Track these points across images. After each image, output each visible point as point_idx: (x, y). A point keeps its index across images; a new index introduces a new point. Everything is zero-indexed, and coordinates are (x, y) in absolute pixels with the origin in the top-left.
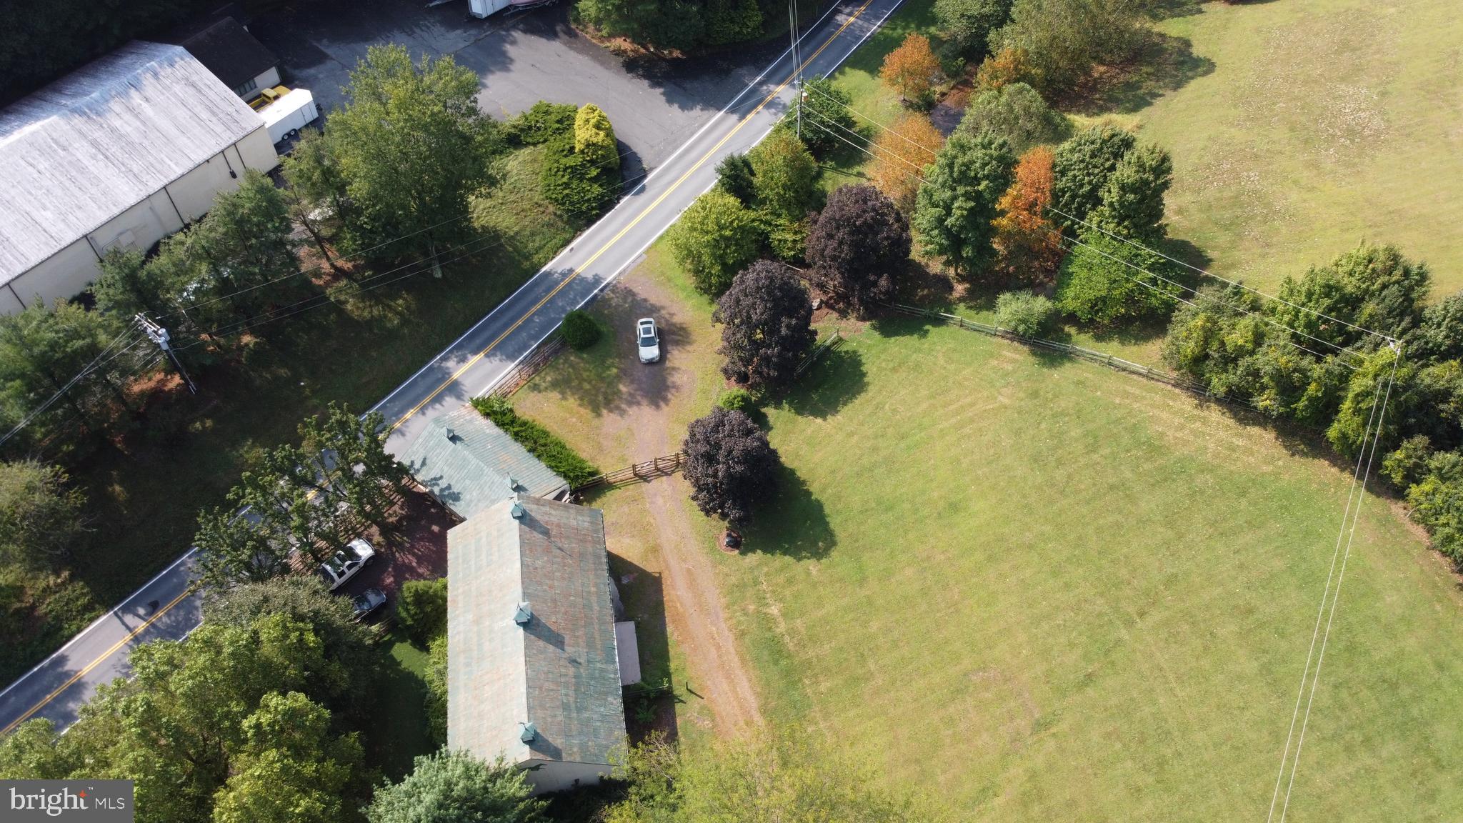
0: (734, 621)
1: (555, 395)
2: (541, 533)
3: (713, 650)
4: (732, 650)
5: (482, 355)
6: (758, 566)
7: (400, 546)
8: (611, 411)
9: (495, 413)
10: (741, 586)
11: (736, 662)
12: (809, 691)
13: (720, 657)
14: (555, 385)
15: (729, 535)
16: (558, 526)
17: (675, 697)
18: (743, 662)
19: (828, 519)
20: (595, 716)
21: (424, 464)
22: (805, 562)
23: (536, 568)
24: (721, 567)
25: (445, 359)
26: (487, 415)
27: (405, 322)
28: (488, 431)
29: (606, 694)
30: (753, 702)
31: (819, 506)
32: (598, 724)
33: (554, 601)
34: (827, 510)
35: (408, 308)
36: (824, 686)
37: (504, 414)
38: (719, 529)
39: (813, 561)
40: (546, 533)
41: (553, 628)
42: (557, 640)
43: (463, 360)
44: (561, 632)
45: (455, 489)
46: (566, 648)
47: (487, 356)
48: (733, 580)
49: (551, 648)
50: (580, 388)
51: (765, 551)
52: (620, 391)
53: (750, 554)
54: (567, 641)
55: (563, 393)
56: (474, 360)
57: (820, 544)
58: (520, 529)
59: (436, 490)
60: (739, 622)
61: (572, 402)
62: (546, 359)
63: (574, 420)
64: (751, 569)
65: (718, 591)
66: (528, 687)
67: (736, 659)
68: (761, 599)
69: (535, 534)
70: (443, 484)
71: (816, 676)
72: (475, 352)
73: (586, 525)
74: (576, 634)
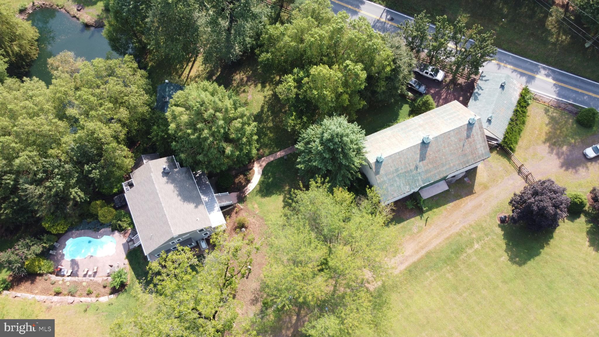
0: (465, 230)
1: (547, 120)
2: (467, 134)
3: (448, 225)
4: (451, 233)
5: (554, 82)
6: (495, 233)
7: (448, 89)
8: (549, 147)
9: (524, 98)
10: (482, 229)
11: (446, 235)
12: (444, 269)
13: (446, 228)
14: (552, 118)
15: (505, 217)
16: (474, 141)
17: (422, 215)
18: (448, 238)
19: (532, 260)
20: (398, 183)
21: (486, 81)
22: (506, 254)
23: (450, 138)
24: (489, 217)
25: (544, 68)
26: (521, 95)
27: (554, 44)
28: (513, 99)
29: (409, 184)
30: (431, 247)
31: (538, 254)
32: (396, 185)
33: (439, 151)
34: (537, 258)
35: (562, 42)
36: (449, 276)
37: (525, 102)
38: (508, 211)
39: (508, 258)
40: (468, 137)
41: (427, 154)
42: (423, 158)
43: (547, 76)
44: (427, 158)
45: (479, 97)
46: (421, 163)
47: (555, 85)
48: (484, 225)
49: (418, 156)
50: (555, 129)
51: (504, 235)
52: (562, 147)
53: (500, 229)
54: (424, 162)
55: (549, 123)
56: (550, 80)
57: (517, 259)
58: (464, 125)
59: (476, 91)
60: (465, 232)
61: (546, 129)
62: (564, 109)
63: (537, 132)
64: (493, 231)
65: (476, 219)
66: (398, 153)
67: (448, 235)
68: (479, 239)
69: (465, 132)
70: (480, 92)
71: (452, 271)
72: (554, 79)
73: (480, 152)
74: (429, 164)
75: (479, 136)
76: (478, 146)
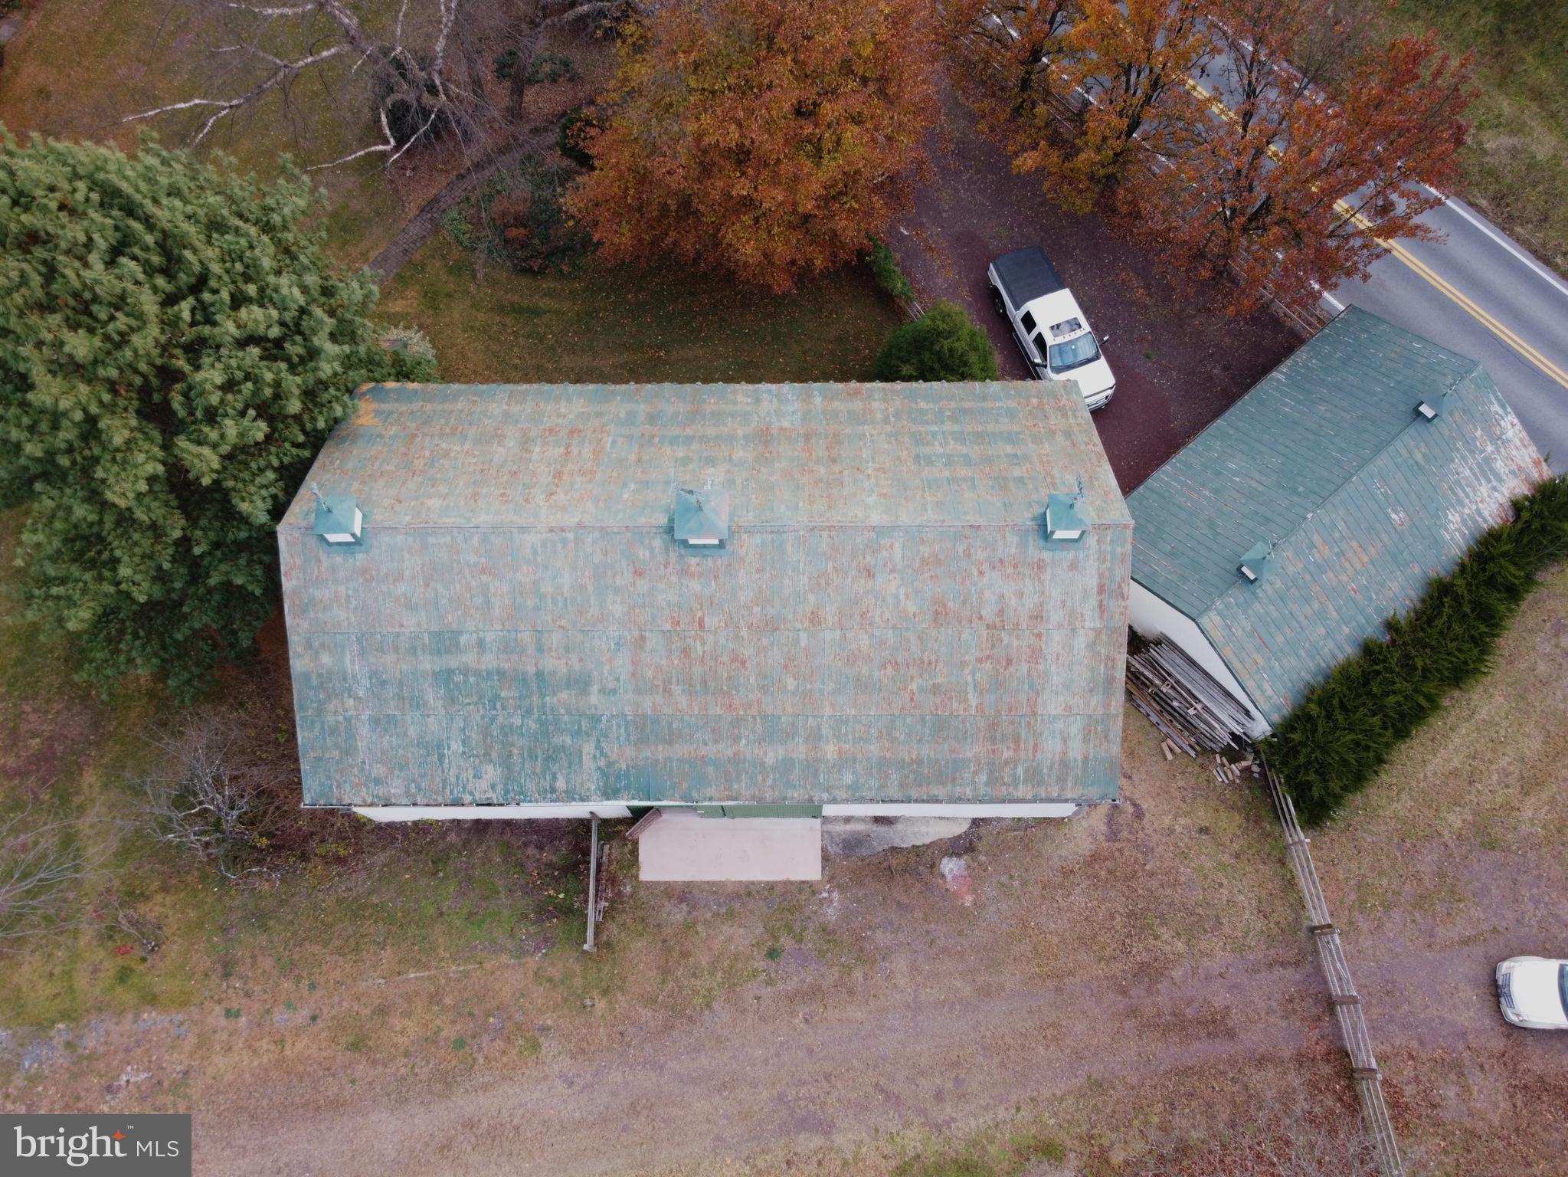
2: (1001, 596)
16: (1036, 655)
20: (432, 724)
26: (1514, 518)
32: (412, 732)
44: (675, 643)
46: (626, 657)
54: (648, 657)
58: (1000, 528)
66: (484, 533)
69: (992, 578)
73: (1052, 747)
74: (676, 689)
75: (1081, 640)
76: (1052, 705)
